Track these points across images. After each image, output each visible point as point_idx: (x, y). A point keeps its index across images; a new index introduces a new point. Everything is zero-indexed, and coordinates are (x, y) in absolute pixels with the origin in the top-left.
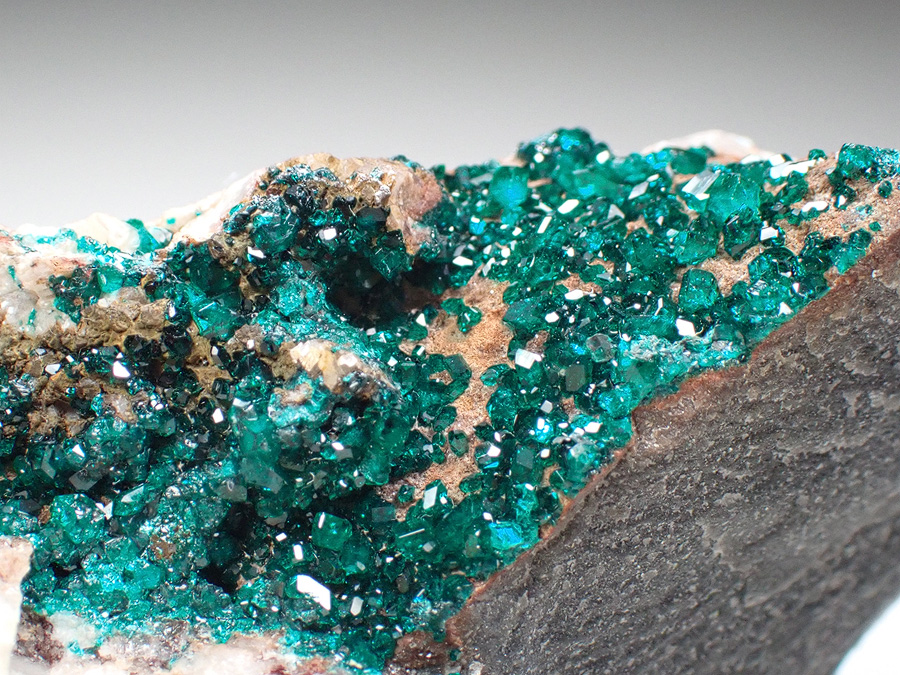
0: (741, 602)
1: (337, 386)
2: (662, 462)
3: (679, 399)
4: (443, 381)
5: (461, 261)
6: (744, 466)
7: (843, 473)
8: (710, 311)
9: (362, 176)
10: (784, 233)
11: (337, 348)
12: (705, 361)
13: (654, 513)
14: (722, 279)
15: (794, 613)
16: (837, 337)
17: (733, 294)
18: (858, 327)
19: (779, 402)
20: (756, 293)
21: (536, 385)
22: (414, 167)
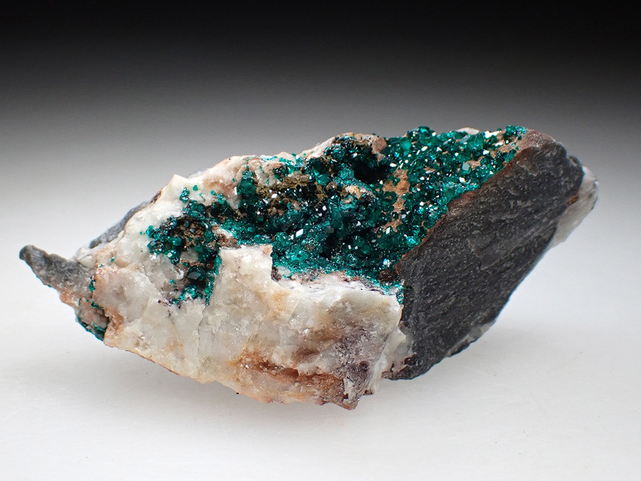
0: (480, 268)
1: (360, 198)
2: (456, 219)
3: (461, 200)
4: (390, 199)
5: (393, 165)
6: (480, 222)
7: (510, 227)
8: (469, 175)
9: (364, 139)
10: (490, 152)
11: (359, 187)
12: (468, 189)
13: (454, 236)
14: (473, 166)
15: (496, 273)
16: (507, 182)
18: (513, 180)
19: (490, 202)
20: (482, 169)
21: (418, 198)
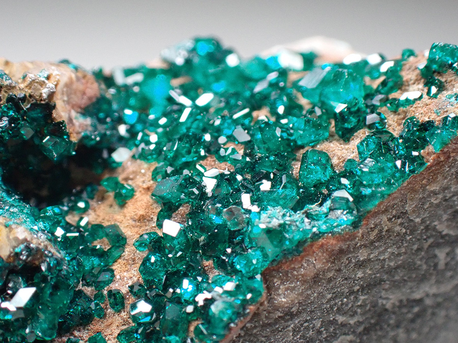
1: (9, 256)
3: (302, 260)
4: (103, 247)
6: (356, 313)
7: (433, 314)
8: (326, 185)
9: (31, 76)
10: (386, 119)
11: (11, 223)
12: (324, 228)
14: (336, 158)
16: (431, 204)
17: (346, 170)
18: (449, 195)
19: (384, 260)
20: (365, 170)
21: (181, 250)
22: (76, 69)
